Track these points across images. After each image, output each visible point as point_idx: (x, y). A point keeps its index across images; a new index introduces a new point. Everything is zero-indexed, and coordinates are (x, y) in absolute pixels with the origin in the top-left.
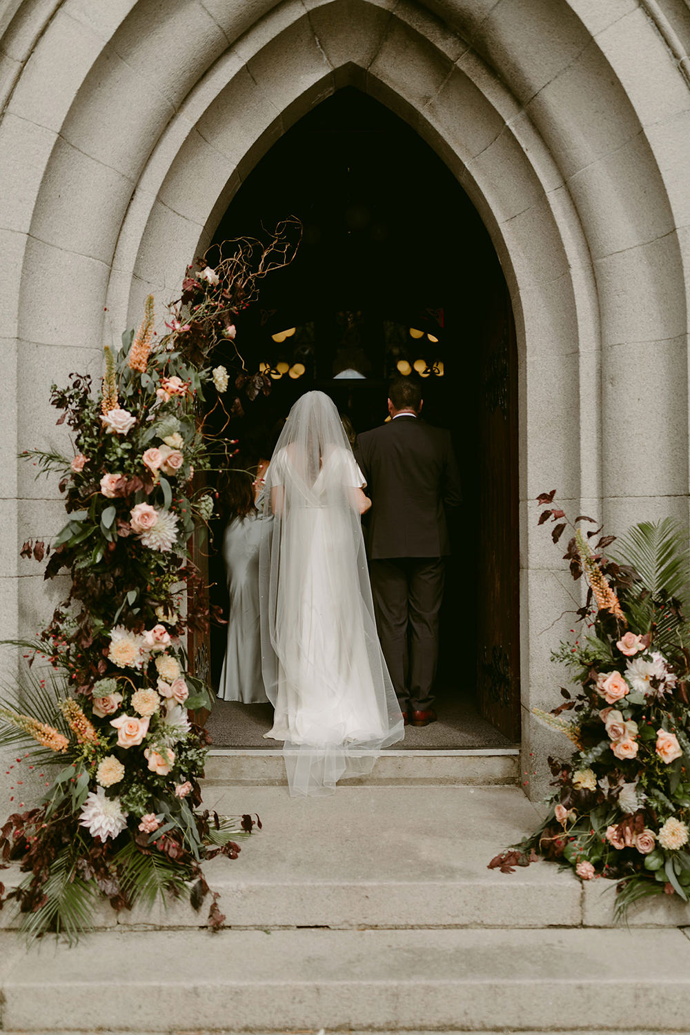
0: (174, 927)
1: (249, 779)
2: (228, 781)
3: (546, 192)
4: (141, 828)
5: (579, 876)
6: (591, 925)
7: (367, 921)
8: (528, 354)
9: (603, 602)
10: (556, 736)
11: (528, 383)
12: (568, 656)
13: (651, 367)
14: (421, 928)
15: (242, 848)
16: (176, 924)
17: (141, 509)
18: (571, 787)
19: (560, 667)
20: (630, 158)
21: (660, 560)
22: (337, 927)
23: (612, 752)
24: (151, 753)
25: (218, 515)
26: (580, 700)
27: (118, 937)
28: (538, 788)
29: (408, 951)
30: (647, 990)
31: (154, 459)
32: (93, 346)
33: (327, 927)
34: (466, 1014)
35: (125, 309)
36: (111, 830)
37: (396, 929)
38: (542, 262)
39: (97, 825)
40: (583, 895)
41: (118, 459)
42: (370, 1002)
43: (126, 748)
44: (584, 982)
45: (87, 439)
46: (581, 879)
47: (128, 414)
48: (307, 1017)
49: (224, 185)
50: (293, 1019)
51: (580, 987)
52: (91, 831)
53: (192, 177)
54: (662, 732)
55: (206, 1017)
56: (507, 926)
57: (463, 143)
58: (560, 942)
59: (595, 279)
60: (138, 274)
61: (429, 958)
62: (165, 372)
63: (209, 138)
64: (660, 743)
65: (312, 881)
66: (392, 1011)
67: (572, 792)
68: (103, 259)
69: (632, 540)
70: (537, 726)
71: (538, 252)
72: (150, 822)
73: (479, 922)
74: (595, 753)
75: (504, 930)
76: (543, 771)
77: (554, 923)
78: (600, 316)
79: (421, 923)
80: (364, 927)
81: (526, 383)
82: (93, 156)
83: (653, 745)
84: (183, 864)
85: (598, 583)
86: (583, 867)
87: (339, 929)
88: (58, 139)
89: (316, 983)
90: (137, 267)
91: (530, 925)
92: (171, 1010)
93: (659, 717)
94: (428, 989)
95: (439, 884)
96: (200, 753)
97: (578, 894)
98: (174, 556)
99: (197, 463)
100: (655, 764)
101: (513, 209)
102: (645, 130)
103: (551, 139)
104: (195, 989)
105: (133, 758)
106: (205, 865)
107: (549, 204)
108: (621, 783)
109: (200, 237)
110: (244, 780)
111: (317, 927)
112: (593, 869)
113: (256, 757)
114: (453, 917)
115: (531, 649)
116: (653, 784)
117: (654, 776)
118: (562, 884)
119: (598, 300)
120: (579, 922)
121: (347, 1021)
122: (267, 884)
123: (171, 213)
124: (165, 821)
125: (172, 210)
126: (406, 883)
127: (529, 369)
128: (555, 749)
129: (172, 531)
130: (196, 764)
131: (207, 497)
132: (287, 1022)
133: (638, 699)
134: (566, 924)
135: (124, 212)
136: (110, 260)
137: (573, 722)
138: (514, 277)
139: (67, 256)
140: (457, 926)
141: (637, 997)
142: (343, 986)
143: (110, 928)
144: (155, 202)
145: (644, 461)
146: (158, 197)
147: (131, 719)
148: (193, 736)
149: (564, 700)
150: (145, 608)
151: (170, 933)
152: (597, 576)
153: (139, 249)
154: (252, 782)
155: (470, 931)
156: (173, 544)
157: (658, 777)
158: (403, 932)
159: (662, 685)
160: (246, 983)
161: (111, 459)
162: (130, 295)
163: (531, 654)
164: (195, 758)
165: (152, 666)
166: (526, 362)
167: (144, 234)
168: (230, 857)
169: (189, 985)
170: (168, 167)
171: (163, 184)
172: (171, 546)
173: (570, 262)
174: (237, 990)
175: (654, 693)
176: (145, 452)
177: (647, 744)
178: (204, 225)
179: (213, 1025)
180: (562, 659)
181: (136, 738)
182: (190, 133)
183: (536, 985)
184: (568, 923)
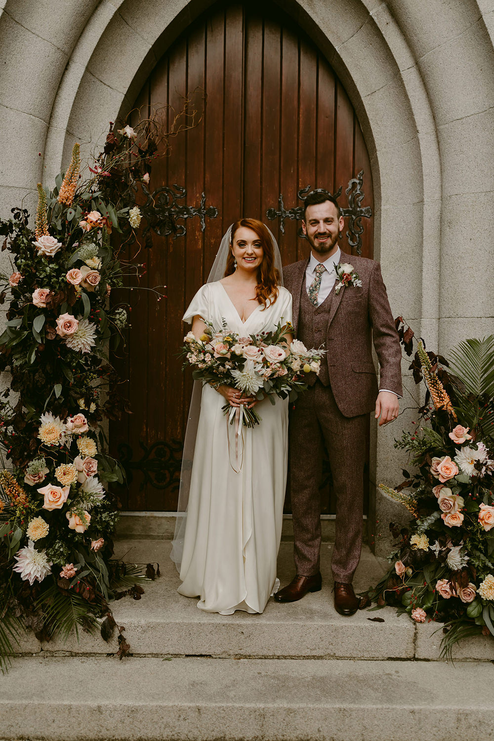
0: (87, 653)
1: (156, 534)
2: (139, 535)
3: (401, 70)
4: (62, 574)
5: (414, 619)
6: (421, 658)
7: (242, 652)
8: (383, 203)
9: (438, 401)
10: (396, 506)
11: (382, 227)
12: (409, 443)
13: (482, 213)
14: (285, 659)
15: (145, 590)
16: (89, 652)
17: (64, 318)
18: (410, 549)
19: (401, 453)
20: (470, 42)
21: (484, 369)
22: (218, 657)
23: (443, 521)
24: (71, 515)
25: (130, 325)
26: (417, 479)
27: (41, 661)
28: (381, 546)
29: (274, 678)
30: (467, 715)
31: (76, 277)
32: (33, 188)
33: (210, 656)
34: (319, 731)
35: (60, 159)
36: (38, 576)
37: (265, 658)
38: (395, 129)
39: (27, 572)
40: (416, 634)
41: (46, 277)
42: (241, 721)
43: (50, 510)
44: (416, 707)
45: (23, 260)
46: (415, 622)
47: (56, 240)
48: (189, 732)
49: (141, 61)
50: (179, 733)
51: (413, 712)
52: (22, 576)
53: (115, 53)
54: (483, 506)
55: (107, 730)
56: (354, 658)
57: (335, 31)
58: (397, 672)
59: (438, 142)
60: (71, 131)
61: (291, 684)
62: (87, 207)
63: (130, 22)
64: (482, 514)
65: (198, 620)
66: (260, 728)
67: (410, 553)
68: (41, 117)
69: (462, 352)
70: (382, 498)
71: (393, 121)
72: (68, 570)
73: (332, 654)
74: (429, 521)
75: (352, 661)
76: (385, 533)
77: (393, 656)
78: (441, 172)
79: (286, 654)
80: (239, 657)
81: (380, 226)
82: (33, 31)
83: (476, 516)
84: (95, 604)
85: (435, 386)
86: (417, 613)
87: (220, 658)
88: (3, 14)
89: (198, 705)
90: (70, 125)
91: (373, 658)
92: (79, 724)
93: (482, 494)
94: (289, 711)
95: (301, 623)
96: (112, 515)
97: (412, 634)
98: (94, 357)
99: (112, 281)
100: (477, 531)
101: (373, 86)
102: (483, 17)
103: (406, 26)
104: (99, 707)
105: (57, 519)
106: (114, 605)
107: (403, 81)
108: (449, 545)
109: (122, 103)
110: (152, 535)
111: (201, 656)
112: (425, 615)
113: (162, 517)
114: (311, 650)
115: (379, 437)
116: (475, 547)
117: (476, 541)
118: (400, 625)
119: (440, 160)
120: (412, 655)
121: (222, 735)
122: (162, 621)
123: (98, 82)
124: (82, 569)
125: (99, 80)
126: (274, 623)
127: (383, 215)
128: (396, 516)
129: (91, 337)
130: (109, 523)
131: (121, 310)
132: (173, 735)
133: (464, 479)
134: (402, 657)
135: (60, 79)
136: (48, 118)
137: (411, 496)
138: (373, 141)
139: (12, 113)
140: (314, 657)
141: (459, 720)
142: (219, 708)
143: (36, 653)
144: (85, 72)
145: (473, 289)
146: (87, 68)
147: (54, 487)
148: (107, 502)
149: (404, 479)
150: (69, 398)
151: (84, 659)
152: (434, 380)
153: (71, 110)
154: (159, 536)
155: (325, 661)
156: (92, 347)
157: (480, 541)
158: (271, 661)
159: (484, 468)
160: (141, 704)
161: (42, 277)
162: (64, 148)
163: (378, 441)
164: (107, 519)
165: (74, 445)
166: (381, 210)
167: (75, 98)
168: (135, 598)
169: (94, 704)
170: (95, 43)
171: (91, 58)
172: (90, 349)
173: (419, 128)
174: (133, 709)
175: (478, 474)
176: (69, 272)
177: (471, 514)
178: (125, 93)
179: (113, 736)
180: (403, 446)
181: (59, 503)
182: (113, 16)
183: (377, 709)
184: (404, 656)
